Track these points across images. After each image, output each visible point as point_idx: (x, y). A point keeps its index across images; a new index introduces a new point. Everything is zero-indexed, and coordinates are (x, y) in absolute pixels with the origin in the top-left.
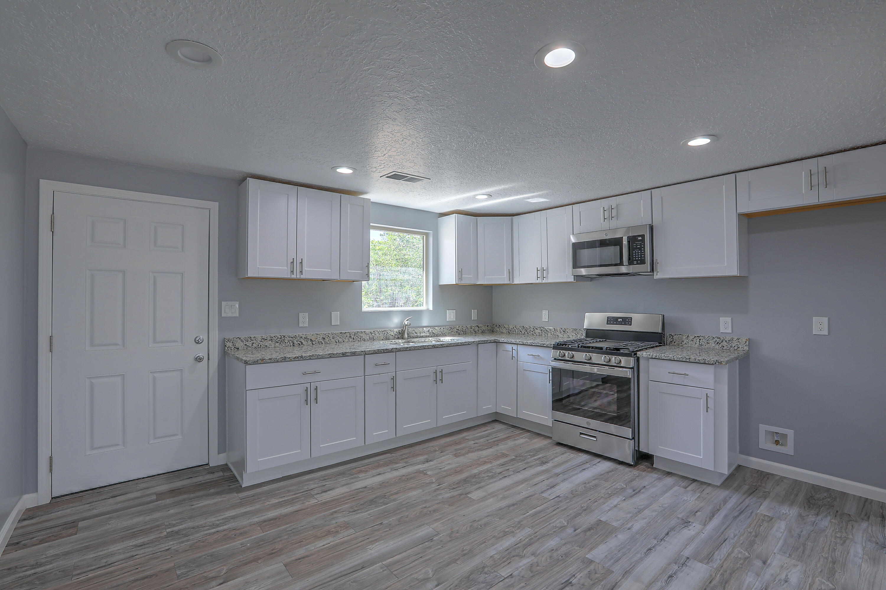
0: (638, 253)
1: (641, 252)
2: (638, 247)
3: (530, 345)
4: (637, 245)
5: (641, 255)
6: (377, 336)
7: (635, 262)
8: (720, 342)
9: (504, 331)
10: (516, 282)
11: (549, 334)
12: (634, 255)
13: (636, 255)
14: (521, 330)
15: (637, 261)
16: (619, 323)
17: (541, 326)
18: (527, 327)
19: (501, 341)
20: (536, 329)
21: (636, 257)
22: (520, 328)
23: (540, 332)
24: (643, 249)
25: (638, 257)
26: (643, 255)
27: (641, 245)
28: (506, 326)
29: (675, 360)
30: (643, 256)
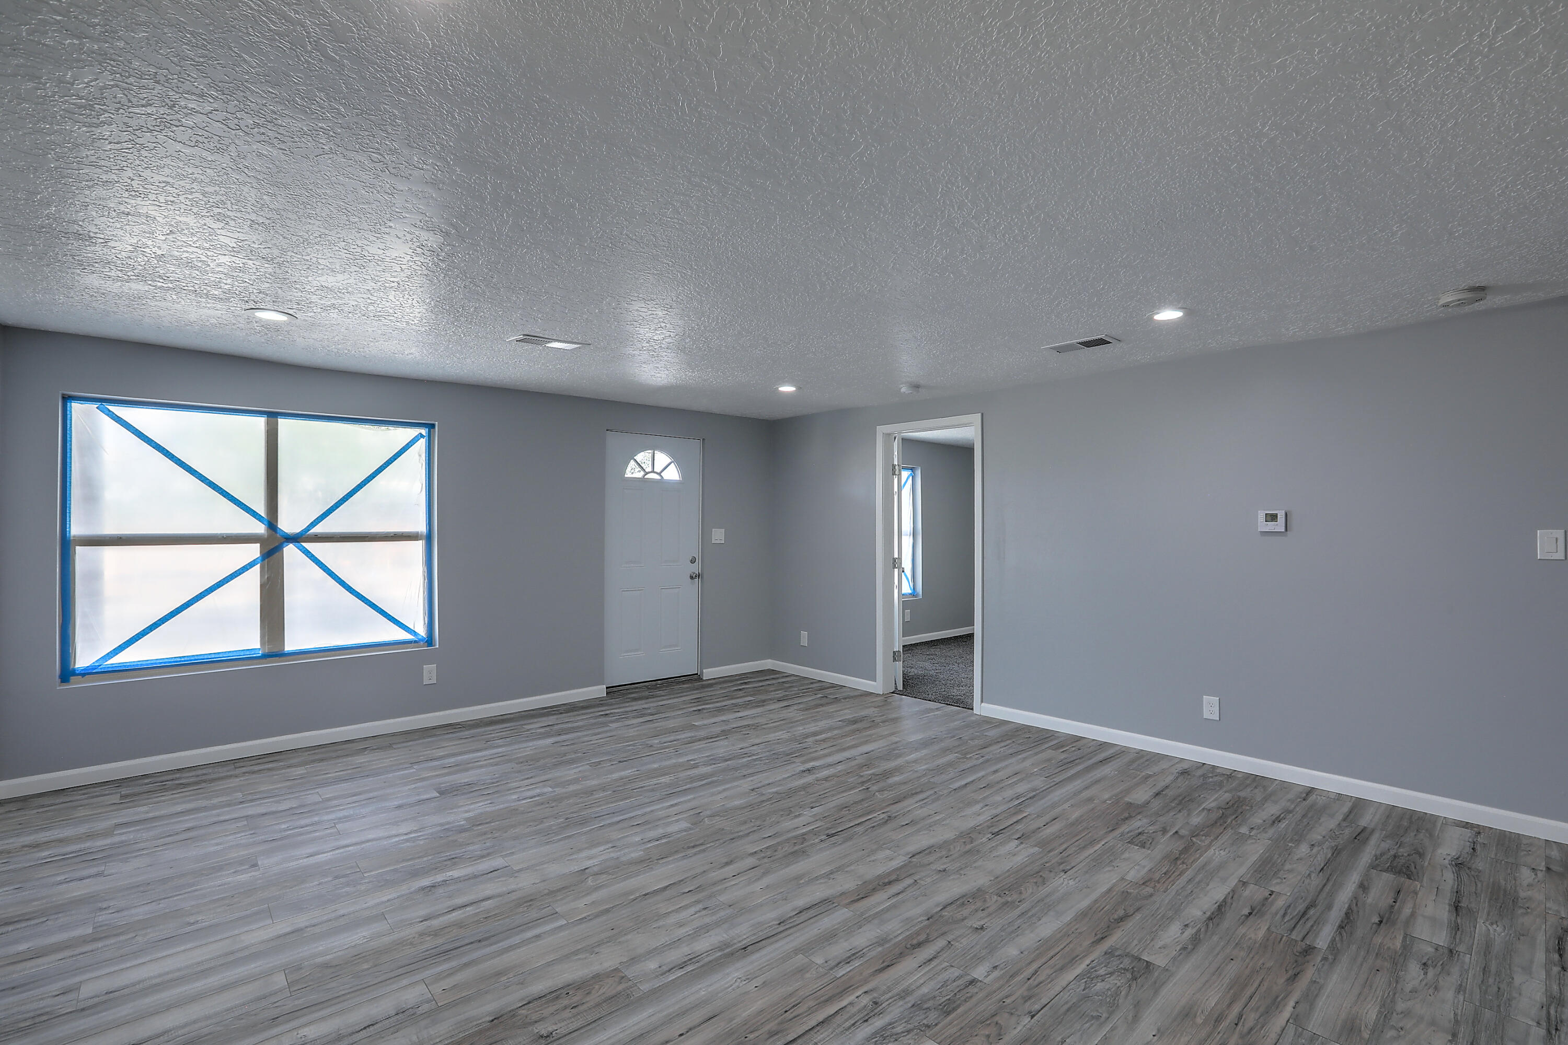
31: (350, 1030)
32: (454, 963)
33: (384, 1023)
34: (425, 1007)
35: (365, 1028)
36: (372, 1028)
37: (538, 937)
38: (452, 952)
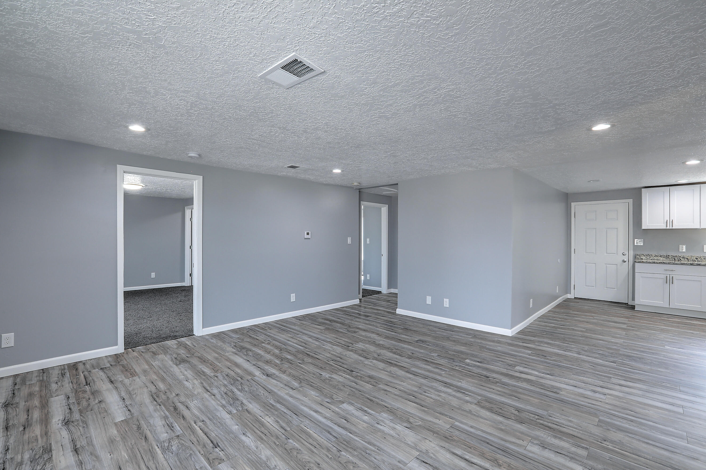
31: (566, 457)
32: (508, 445)
33: (553, 449)
34: (535, 442)
35: (561, 453)
36: (559, 451)
37: (472, 427)
38: (502, 449)
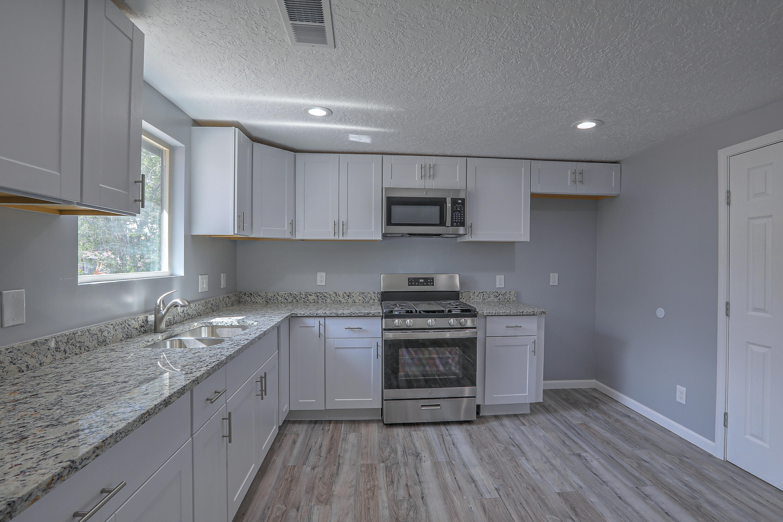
0: (458, 215)
1: (461, 215)
2: (458, 209)
3: (347, 316)
4: (457, 208)
5: (461, 217)
6: (112, 335)
7: (455, 224)
8: (498, 296)
9: (259, 300)
10: (299, 236)
11: (328, 300)
12: (454, 217)
13: (456, 217)
14: (287, 298)
15: (457, 223)
16: (421, 284)
17: (316, 292)
18: (296, 293)
19: (299, 315)
20: (310, 295)
21: (456, 220)
22: (285, 296)
23: (316, 298)
24: (462, 212)
25: (458, 220)
26: (462, 217)
27: (461, 208)
28: (263, 294)
29: (511, 314)
30: (462, 219)
